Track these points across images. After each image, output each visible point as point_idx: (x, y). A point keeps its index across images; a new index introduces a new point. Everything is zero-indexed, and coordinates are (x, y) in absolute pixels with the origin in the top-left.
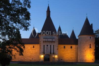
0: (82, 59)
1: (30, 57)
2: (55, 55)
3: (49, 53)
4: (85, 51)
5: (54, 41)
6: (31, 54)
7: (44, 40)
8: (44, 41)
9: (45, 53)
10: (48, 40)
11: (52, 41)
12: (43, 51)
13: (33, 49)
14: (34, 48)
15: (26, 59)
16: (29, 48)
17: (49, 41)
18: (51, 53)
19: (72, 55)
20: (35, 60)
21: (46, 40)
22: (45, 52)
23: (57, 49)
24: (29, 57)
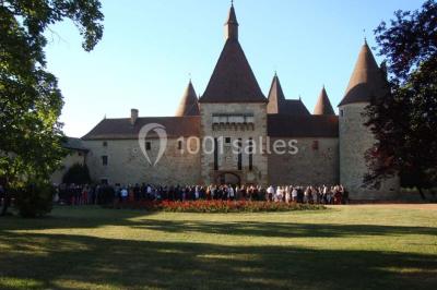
0: (355, 186)
2: (255, 174)
3: (236, 168)
5: (251, 124)
6: (173, 171)
7: (216, 120)
8: (215, 124)
9: (221, 169)
10: (231, 120)
11: (245, 123)
12: (212, 161)
13: (177, 151)
17: (234, 124)
18: (240, 167)
19: (319, 174)
21: (224, 120)
22: (220, 164)
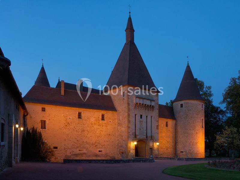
0: (191, 150)
1: (96, 146)
2: (153, 142)
3: (145, 137)
4: (197, 133)
5: (153, 107)
6: (98, 137)
7: (138, 101)
8: (137, 103)
9: (138, 137)
11: (150, 105)
12: (134, 131)
13: (101, 122)
14: (103, 121)
15: (85, 151)
16: (93, 120)
17: (145, 105)
20: (106, 155)
21: (141, 101)
22: (137, 133)
23: (157, 126)
24: (93, 144)
